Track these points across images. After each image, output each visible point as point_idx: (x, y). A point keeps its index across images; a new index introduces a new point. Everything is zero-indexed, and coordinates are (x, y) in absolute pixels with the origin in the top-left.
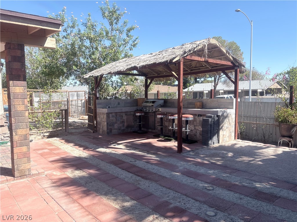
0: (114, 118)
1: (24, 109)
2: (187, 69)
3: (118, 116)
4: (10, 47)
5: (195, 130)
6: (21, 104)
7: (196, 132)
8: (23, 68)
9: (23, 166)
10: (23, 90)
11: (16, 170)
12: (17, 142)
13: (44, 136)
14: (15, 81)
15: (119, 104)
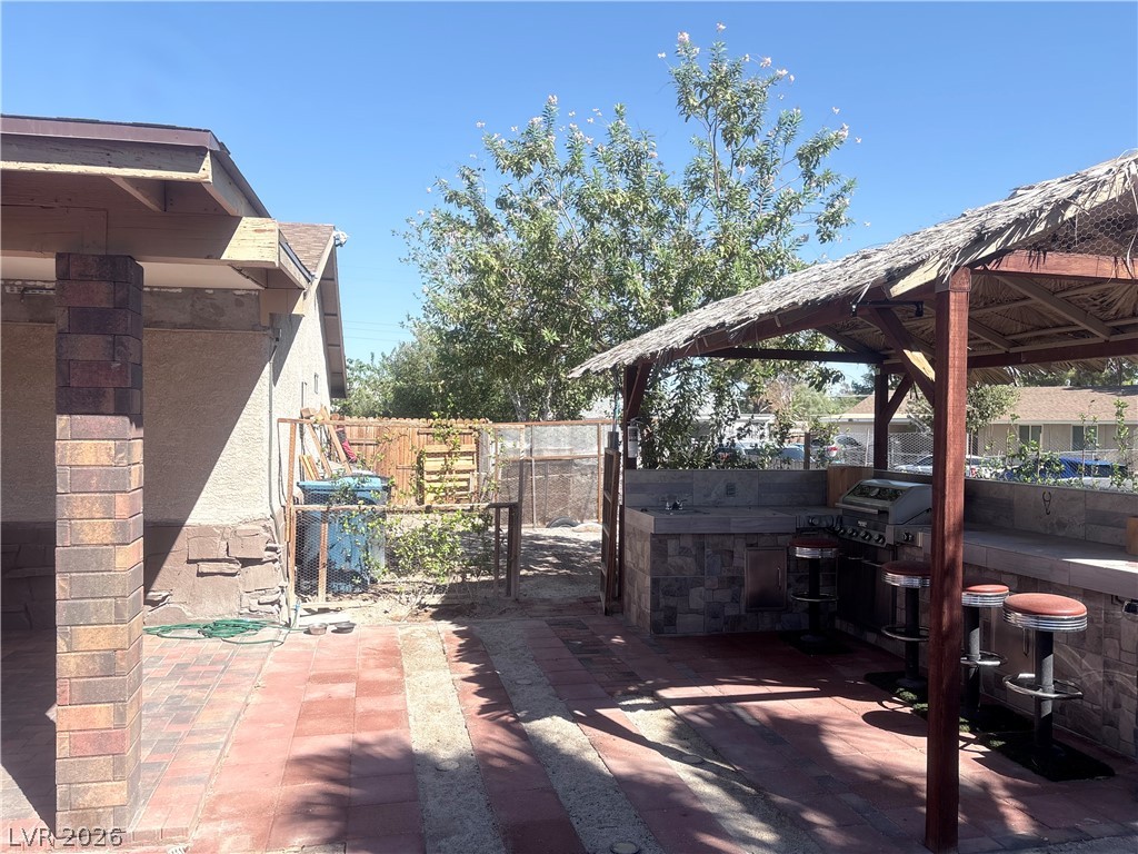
0: (689, 560)
1: (110, 539)
2: (1084, 326)
3: (708, 551)
4: (68, 269)
5: (1109, 689)
6: (98, 515)
7: (1117, 705)
8: (117, 358)
9: (90, 793)
10: (109, 456)
11: (64, 804)
12: (73, 680)
13: (424, 606)
14: (78, 417)
15: (730, 490)
